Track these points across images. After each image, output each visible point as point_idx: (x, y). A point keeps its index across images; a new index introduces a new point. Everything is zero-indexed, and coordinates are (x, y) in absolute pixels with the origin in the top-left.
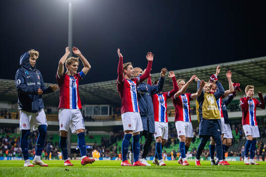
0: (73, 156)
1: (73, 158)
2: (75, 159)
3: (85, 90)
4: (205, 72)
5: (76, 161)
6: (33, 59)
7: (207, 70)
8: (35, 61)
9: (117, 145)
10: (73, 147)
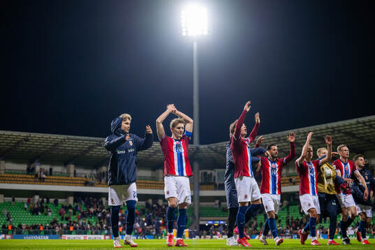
0: (202, 235)
1: (202, 237)
2: (205, 237)
3: (216, 151)
4: (367, 124)
5: (206, 240)
6: (127, 124)
7: (371, 121)
8: (129, 126)
9: (256, 219)
10: (201, 223)
